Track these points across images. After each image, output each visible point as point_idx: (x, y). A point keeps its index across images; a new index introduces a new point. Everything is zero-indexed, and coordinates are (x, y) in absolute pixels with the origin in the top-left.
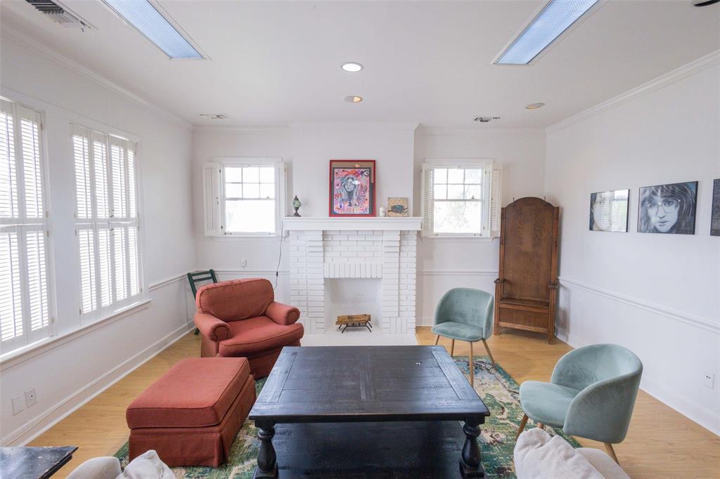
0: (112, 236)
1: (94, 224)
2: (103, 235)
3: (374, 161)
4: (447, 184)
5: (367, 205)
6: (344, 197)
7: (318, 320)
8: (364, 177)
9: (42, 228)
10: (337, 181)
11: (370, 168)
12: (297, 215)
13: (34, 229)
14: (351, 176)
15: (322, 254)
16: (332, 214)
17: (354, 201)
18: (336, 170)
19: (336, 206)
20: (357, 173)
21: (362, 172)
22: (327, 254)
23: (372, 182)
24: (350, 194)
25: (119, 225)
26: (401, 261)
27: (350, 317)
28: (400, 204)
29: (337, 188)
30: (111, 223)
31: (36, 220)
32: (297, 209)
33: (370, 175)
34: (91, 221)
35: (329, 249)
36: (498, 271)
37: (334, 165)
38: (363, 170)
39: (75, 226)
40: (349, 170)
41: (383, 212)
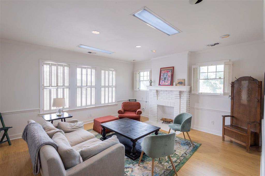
0: (109, 89)
1: (105, 87)
2: (107, 89)
3: (173, 67)
4: (208, 72)
5: (169, 82)
6: (163, 79)
7: (156, 117)
8: (170, 73)
9: (94, 87)
10: (162, 74)
11: (172, 70)
12: (151, 85)
13: (93, 87)
14: (166, 72)
15: (157, 97)
16: (159, 85)
17: (166, 81)
18: (162, 71)
19: (161, 82)
20: (168, 71)
21: (169, 71)
22: (158, 97)
23: (172, 74)
24: (165, 78)
25: (110, 87)
26: (181, 102)
27: (165, 119)
28: (181, 81)
29: (161, 76)
30: (109, 87)
31: (94, 86)
32: (151, 83)
33: (171, 72)
34: (104, 86)
35: (159, 96)
36: (230, 112)
37: (162, 69)
38: (170, 70)
39: (101, 87)
40: (166, 71)
41: (175, 84)
